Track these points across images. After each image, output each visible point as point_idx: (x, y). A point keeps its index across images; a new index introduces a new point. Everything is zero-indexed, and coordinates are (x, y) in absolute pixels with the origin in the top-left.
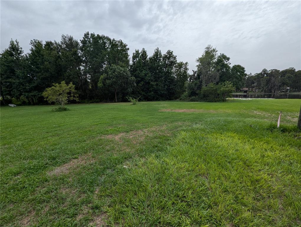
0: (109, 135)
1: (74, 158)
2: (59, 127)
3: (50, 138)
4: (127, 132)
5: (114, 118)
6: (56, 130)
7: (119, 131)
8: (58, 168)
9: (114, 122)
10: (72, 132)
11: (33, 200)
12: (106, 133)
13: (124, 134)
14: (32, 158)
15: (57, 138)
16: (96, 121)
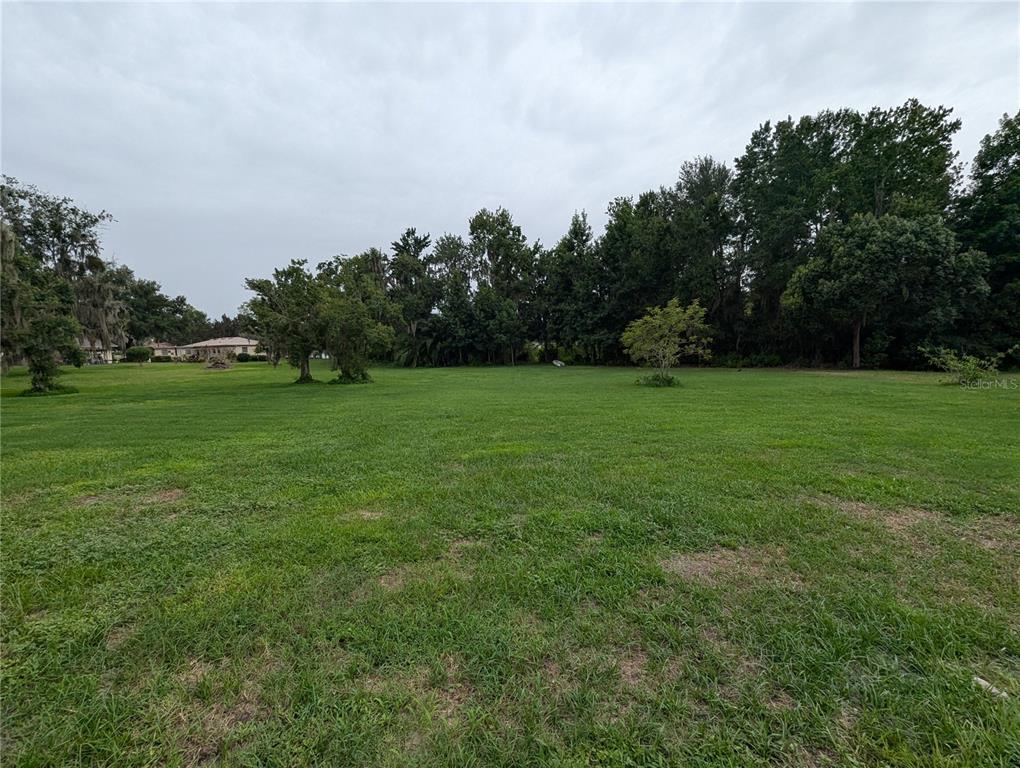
0: (850, 499)
1: (724, 546)
2: (662, 431)
3: (644, 459)
4: (956, 513)
5: (862, 434)
6: (656, 439)
7: (899, 496)
8: (683, 557)
9: (865, 453)
10: (701, 456)
11: (637, 620)
12: (837, 490)
13: (937, 517)
14: (615, 501)
15: (663, 464)
16: (774, 431)
